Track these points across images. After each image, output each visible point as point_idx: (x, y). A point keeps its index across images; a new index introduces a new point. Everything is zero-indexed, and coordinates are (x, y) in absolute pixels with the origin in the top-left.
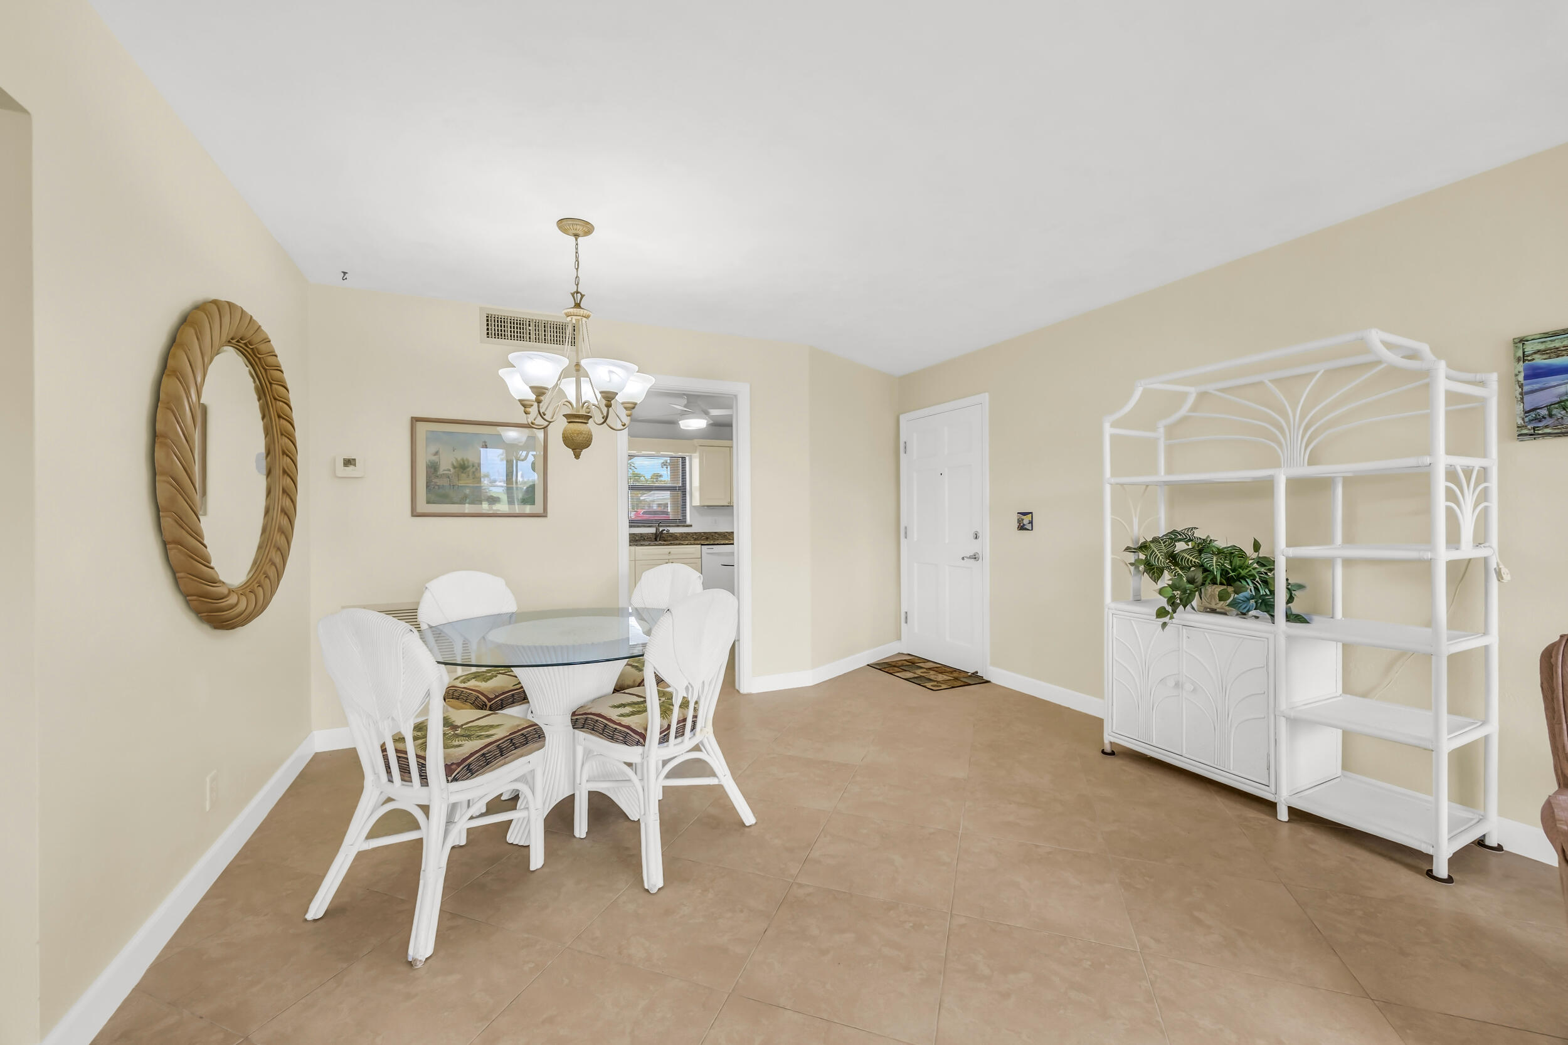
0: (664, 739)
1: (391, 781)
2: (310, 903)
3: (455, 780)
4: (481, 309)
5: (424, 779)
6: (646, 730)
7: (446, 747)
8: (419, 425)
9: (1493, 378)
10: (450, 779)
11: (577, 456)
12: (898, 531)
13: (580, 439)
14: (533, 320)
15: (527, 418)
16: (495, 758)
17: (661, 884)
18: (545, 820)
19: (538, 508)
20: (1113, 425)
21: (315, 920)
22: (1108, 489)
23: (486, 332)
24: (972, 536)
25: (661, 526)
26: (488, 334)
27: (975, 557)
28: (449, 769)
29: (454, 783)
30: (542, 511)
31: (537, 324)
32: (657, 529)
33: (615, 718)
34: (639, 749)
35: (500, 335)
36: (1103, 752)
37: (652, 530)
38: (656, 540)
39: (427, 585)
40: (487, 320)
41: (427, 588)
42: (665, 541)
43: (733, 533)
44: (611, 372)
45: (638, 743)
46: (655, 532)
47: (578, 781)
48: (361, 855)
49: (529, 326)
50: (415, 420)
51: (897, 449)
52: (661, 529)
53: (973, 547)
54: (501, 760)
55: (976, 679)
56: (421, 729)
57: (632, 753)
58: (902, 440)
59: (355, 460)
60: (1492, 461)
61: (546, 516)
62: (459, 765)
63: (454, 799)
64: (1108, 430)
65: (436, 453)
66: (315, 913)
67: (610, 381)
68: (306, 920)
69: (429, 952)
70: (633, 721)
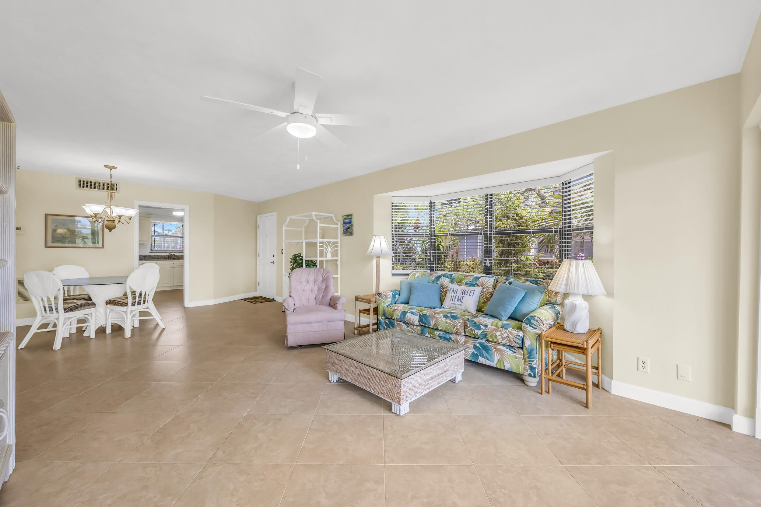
0: (133, 304)
1: (46, 313)
2: (19, 345)
3: (67, 312)
4: (76, 178)
5: (57, 311)
6: (128, 302)
7: (64, 305)
8: (49, 216)
9: (339, 223)
10: (65, 312)
11: (110, 231)
12: (256, 255)
13: (111, 227)
14: (98, 182)
15: (93, 220)
16: (79, 307)
17: (130, 336)
18: (96, 331)
19: (100, 245)
20: (286, 227)
21: (21, 349)
22: (284, 243)
23: (78, 185)
24: (273, 256)
25: (171, 253)
26: (79, 186)
27: (273, 263)
28: (65, 309)
29: (66, 313)
30: (102, 246)
31: (100, 183)
32: (169, 254)
33: (119, 300)
34: (126, 307)
35: (83, 187)
36: (282, 312)
37: (167, 254)
38: (169, 258)
39: (54, 269)
40: (79, 181)
41: (54, 270)
42: (173, 258)
43: (183, 256)
44: (120, 210)
45: (125, 306)
46: (168, 255)
47: (108, 318)
48: (35, 334)
49: (97, 184)
50: (47, 215)
51: (256, 227)
52: (171, 254)
53: (272, 260)
54: (81, 308)
55: (273, 300)
56: (56, 297)
57: (124, 308)
58: (258, 224)
59: (20, 228)
60: (339, 240)
61: (103, 248)
62: (68, 308)
63: (66, 317)
64: (284, 228)
65: (56, 226)
66: (22, 346)
67: (120, 212)
68: (18, 349)
69: (59, 348)
70: (125, 301)
